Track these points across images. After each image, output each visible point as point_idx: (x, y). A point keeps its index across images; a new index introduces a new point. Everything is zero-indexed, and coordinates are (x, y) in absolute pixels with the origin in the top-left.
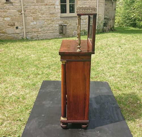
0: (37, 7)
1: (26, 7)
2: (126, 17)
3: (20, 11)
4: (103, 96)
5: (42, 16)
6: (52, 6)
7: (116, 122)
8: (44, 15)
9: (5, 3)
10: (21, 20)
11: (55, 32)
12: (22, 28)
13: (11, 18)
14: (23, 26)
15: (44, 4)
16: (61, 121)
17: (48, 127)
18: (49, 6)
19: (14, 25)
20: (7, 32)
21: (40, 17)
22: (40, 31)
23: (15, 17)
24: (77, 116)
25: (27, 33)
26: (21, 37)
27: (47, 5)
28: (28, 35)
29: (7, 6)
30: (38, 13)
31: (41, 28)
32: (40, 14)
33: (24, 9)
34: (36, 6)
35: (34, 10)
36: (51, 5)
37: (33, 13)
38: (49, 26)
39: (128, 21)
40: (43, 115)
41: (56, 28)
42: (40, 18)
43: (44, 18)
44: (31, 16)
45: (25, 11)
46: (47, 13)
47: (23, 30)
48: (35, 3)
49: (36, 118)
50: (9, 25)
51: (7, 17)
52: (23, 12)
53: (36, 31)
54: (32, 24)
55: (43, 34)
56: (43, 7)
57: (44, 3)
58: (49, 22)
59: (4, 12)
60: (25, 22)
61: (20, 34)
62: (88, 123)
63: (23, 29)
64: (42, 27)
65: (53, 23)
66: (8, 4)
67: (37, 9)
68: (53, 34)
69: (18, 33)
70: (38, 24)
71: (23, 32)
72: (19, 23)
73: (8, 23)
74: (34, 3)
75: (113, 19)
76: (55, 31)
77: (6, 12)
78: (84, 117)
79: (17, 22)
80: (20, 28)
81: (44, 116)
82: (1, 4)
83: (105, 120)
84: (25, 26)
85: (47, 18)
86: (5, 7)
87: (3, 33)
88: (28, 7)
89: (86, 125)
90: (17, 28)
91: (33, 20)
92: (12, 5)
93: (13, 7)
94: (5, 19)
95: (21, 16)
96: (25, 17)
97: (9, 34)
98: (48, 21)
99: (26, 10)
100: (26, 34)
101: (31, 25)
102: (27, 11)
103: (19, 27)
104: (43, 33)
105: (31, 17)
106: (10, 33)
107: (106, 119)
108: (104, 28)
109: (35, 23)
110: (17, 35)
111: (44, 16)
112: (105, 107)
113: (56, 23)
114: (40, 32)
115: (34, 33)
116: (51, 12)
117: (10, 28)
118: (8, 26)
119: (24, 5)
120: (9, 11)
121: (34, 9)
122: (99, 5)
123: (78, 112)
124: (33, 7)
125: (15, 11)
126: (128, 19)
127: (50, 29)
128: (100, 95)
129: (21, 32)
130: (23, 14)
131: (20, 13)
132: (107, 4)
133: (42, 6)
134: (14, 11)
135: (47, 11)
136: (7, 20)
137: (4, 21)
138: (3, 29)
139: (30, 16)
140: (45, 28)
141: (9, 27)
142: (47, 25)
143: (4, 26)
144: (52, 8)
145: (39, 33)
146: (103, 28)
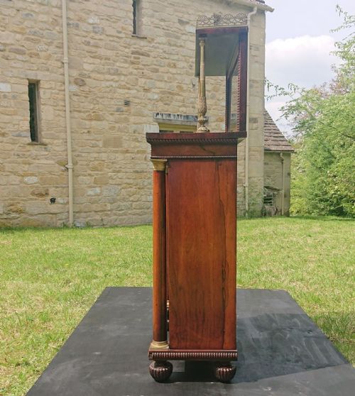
0: (104, 156)
1: (78, 156)
2: (316, 195)
3: (63, 164)
4: (276, 316)
5: (115, 175)
6: (139, 155)
7: (321, 367)
8: (120, 175)
9: (29, 144)
10: (65, 183)
11: (146, 213)
12: (65, 202)
13: (41, 179)
14: (68, 196)
15: (120, 149)
16: (151, 353)
17: (110, 377)
18: (133, 155)
19: (47, 194)
20: (27, 209)
21: (111, 178)
22: (109, 209)
23: (50, 176)
24: (199, 337)
25: (77, 212)
26: (61, 222)
27: (127, 151)
28: (78, 218)
29: (34, 150)
30: (106, 169)
31: (111, 203)
32: (111, 170)
33: (73, 158)
34: (103, 154)
35: (97, 162)
36: (138, 152)
37: (95, 169)
38: (131, 199)
39: (322, 205)
40: (97, 353)
41: (149, 204)
42: (110, 181)
43: (118, 181)
44: (90, 175)
45: (75, 163)
46: (128, 170)
47: (67, 206)
48: (101, 146)
49: (76, 360)
50: (33, 194)
51: (32, 175)
52: (70, 165)
53: (99, 209)
54: (90, 192)
55: (115, 217)
56: (120, 157)
57: (122, 147)
58: (133, 190)
59: (25, 164)
60: (73, 187)
61: (60, 216)
62: (235, 359)
63: (68, 203)
64: (113, 201)
65: (142, 192)
66: (36, 146)
67: (103, 161)
68: (140, 217)
69: (55, 214)
70: (105, 193)
71: (68, 212)
72: (57, 189)
73: (32, 190)
74: (98, 146)
75: (285, 196)
76: (146, 211)
77: (29, 164)
78: (221, 339)
79: (54, 189)
80: (62, 201)
81: (101, 355)
82: (20, 146)
83: (288, 363)
84: (74, 196)
85: (128, 181)
86: (28, 153)
87: (16, 212)
88: (83, 155)
89: (229, 366)
90: (53, 201)
91: (93, 185)
92: (45, 148)
93: (46, 153)
94: (26, 179)
95: (65, 173)
96: (75, 176)
97: (32, 215)
98: (131, 187)
99: (77, 163)
100: (74, 216)
101: (88, 196)
102: (80, 163)
103: (59, 200)
104: (115, 215)
105: (89, 177)
106: (36, 212)
107: (289, 361)
108: (266, 207)
109: (98, 190)
110: (52, 218)
111: (120, 177)
112: (286, 336)
113: (148, 193)
114: (109, 213)
115: (93, 212)
116: (138, 168)
117: (36, 199)
118: (32, 197)
119: (73, 151)
120: (37, 161)
121: (98, 160)
122: (249, 156)
123: (204, 321)
124: (96, 155)
125: (52, 162)
126: (321, 200)
127: (134, 206)
128: (268, 313)
129: (61, 210)
130: (70, 171)
131: (63, 168)
132: (269, 163)
133: (117, 155)
134: (49, 162)
135: (129, 166)
136: (30, 182)
137: (22, 185)
138: (19, 203)
139: (85, 176)
140: (122, 204)
141: (35, 197)
142: (127, 197)
143: (22, 195)
144: (139, 160)
145: (107, 215)
146: (263, 207)
